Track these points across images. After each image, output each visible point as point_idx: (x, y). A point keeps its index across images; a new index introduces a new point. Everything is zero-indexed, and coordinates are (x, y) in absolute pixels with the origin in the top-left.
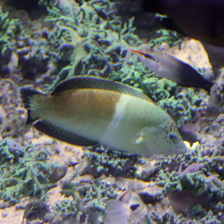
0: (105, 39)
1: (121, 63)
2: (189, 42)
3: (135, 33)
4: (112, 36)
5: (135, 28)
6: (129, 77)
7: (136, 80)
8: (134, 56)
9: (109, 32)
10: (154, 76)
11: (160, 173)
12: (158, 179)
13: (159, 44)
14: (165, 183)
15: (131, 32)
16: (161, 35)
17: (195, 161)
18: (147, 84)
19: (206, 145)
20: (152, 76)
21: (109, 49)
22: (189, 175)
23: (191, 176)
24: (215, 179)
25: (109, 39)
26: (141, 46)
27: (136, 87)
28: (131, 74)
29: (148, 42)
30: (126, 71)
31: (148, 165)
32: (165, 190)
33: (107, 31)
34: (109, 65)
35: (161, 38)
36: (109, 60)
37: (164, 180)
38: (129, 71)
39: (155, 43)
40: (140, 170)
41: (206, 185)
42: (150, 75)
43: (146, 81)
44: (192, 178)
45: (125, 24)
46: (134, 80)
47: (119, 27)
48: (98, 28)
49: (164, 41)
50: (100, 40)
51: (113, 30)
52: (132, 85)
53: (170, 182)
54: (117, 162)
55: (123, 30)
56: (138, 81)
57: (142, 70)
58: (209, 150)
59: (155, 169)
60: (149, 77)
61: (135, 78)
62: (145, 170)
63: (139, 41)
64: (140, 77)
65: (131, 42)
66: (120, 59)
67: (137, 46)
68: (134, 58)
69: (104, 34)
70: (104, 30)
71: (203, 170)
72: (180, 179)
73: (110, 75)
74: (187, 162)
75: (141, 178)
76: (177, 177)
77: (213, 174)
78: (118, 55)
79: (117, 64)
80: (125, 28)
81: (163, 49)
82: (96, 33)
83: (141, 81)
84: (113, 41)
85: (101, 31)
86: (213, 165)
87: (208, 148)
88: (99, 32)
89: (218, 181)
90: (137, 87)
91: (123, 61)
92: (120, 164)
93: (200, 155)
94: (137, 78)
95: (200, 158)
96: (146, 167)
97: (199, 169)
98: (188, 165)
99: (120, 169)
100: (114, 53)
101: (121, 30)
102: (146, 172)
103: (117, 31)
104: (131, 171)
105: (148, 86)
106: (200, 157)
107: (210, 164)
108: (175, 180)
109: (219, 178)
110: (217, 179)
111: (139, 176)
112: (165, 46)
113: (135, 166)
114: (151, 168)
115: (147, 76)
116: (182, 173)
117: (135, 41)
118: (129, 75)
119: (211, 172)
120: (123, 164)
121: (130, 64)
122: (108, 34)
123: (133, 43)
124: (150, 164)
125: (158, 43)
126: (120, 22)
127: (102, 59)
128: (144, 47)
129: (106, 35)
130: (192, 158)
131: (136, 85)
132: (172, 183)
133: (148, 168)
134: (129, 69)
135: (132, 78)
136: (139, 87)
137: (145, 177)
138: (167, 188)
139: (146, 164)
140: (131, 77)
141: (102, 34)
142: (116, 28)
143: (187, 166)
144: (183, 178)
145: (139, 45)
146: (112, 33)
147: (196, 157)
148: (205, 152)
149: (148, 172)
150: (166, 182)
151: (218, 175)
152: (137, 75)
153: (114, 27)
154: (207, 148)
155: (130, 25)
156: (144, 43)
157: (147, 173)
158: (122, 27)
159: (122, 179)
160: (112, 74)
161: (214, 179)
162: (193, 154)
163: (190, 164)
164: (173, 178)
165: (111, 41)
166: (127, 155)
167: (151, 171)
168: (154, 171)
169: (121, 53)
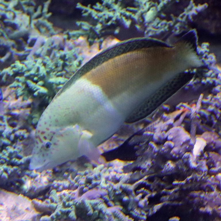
0: (13, 21)
1: (27, 53)
2: (111, 42)
3: (49, 20)
4: (22, 19)
5: (50, 14)
6: (33, 72)
7: (41, 77)
8: (43, 47)
9: (19, 14)
10: (64, 76)
11: (52, 193)
12: (49, 200)
13: (75, 38)
14: (56, 208)
15: (45, 18)
16: (79, 28)
17: (96, 186)
18: (53, 83)
19: (113, 170)
20: (61, 76)
21: (16, 33)
22: (88, 203)
23: (91, 204)
24: (117, 212)
25: (17, 21)
26: (54, 36)
27: (39, 85)
28: (36, 69)
29: (62, 32)
30: (30, 64)
31: (39, 181)
32: (55, 217)
33: (17, 12)
34: (12, 53)
35: (80, 32)
36: (13, 46)
37: (56, 203)
38: (34, 65)
39: (71, 36)
40: (28, 185)
41: (107, 217)
42: (59, 73)
43: (53, 79)
44: (92, 206)
45: (40, 8)
46: (39, 76)
47: (31, 9)
48: (6, 7)
49: (82, 35)
50: (6, 20)
51: (24, 12)
52: (36, 82)
53: (62, 208)
54: (3, 168)
55: (36, 14)
56: (42, 78)
57: (49, 66)
58: (115, 176)
59: (46, 187)
60: (58, 76)
61: (41, 74)
62: (34, 185)
63: (53, 31)
64: (46, 74)
65: (43, 29)
66: (27, 48)
67: (48, 37)
68: (43, 49)
69: (12, 14)
70: (13, 10)
71: (104, 199)
72: (75, 205)
73: (13, 65)
74: (86, 186)
75: (28, 194)
76: (71, 203)
77: (115, 205)
78: (24, 42)
79: (22, 53)
80: (38, 12)
81: (79, 45)
82: (3, 12)
83: (46, 78)
84: (21, 25)
85: (10, 11)
86: (117, 192)
87: (115, 173)
88: (7, 11)
89: (120, 214)
90: (41, 85)
91: (30, 51)
92: (6, 171)
93: (103, 180)
94: (42, 75)
95: (103, 184)
96: (36, 183)
97: (100, 196)
98: (88, 189)
99: (4, 177)
100: (21, 39)
101: (33, 14)
102: (34, 188)
103: (29, 14)
104: (17, 184)
105: (55, 86)
106: (103, 182)
107: (115, 190)
108: (69, 206)
109: (121, 211)
110: (119, 212)
111: (25, 192)
112: (82, 41)
113: (23, 179)
114: (42, 184)
115: (55, 74)
116: (80, 198)
117: (48, 30)
118: (33, 69)
119: (113, 201)
120: (9, 172)
121: (38, 56)
122: (18, 15)
123: (45, 32)
124: (41, 180)
125: (74, 35)
126: (34, 3)
127: (5, 44)
128: (58, 39)
129: (14, 17)
130: (94, 182)
131: (41, 83)
132: (64, 210)
133: (38, 184)
134: (34, 63)
135: (37, 74)
136: (43, 86)
137: (32, 194)
138: (57, 215)
139: (36, 179)
140: (35, 73)
141: (10, 14)
142: (28, 10)
143: (86, 191)
144: (80, 204)
145: (52, 35)
146: (22, 16)
147: (98, 182)
148: (110, 178)
149: (38, 189)
150: (58, 207)
151: (121, 208)
152: (43, 71)
153: (26, 8)
154: (113, 173)
155: (45, 10)
156: (59, 34)
157: (36, 189)
158: (36, 10)
159: (6, 192)
160: (16, 64)
161: (115, 212)
162: (96, 178)
163: (90, 189)
164: (67, 203)
165: (19, 25)
166: (16, 162)
167: (41, 188)
168: (44, 188)
169: (29, 41)
